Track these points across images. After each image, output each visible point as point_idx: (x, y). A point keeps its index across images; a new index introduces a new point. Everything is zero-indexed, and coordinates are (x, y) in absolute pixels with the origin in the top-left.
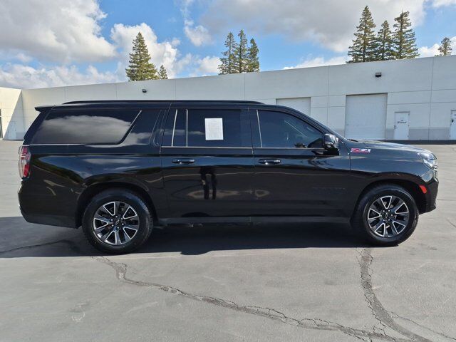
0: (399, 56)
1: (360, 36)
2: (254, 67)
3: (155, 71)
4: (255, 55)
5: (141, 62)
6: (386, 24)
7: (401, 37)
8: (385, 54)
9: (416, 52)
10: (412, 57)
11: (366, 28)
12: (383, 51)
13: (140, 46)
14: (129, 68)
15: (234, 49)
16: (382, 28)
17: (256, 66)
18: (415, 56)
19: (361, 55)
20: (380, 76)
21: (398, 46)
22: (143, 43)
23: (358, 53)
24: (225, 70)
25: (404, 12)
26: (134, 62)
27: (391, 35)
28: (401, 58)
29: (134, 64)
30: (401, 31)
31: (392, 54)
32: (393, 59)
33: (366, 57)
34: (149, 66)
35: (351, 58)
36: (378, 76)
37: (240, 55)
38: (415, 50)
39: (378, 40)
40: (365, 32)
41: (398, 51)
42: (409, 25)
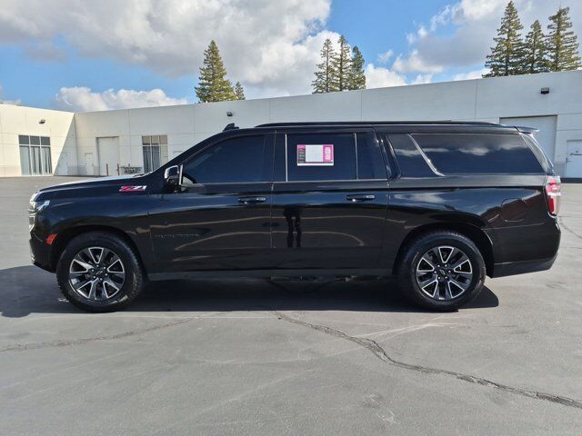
0: (555, 67)
1: (501, 41)
2: (359, 83)
3: (232, 90)
4: (361, 67)
5: (214, 78)
6: (536, 26)
7: (558, 41)
8: (535, 65)
9: (578, 62)
10: (572, 68)
11: (510, 30)
12: (532, 61)
13: (213, 59)
14: (199, 86)
15: (333, 60)
16: (532, 30)
17: (362, 81)
18: (577, 67)
19: (502, 66)
20: (547, 92)
21: (553, 54)
22: (216, 54)
23: (498, 64)
24: (321, 88)
25: (563, 8)
26: (205, 79)
27: (544, 39)
28: (558, 69)
29: (205, 81)
30: (558, 33)
31: (545, 65)
32: (546, 71)
33: (510, 68)
34: (224, 83)
35: (488, 71)
36: (545, 92)
37: (341, 68)
38: (577, 59)
39: (527, 46)
40: (508, 36)
41: (553, 60)
42: (568, 25)
